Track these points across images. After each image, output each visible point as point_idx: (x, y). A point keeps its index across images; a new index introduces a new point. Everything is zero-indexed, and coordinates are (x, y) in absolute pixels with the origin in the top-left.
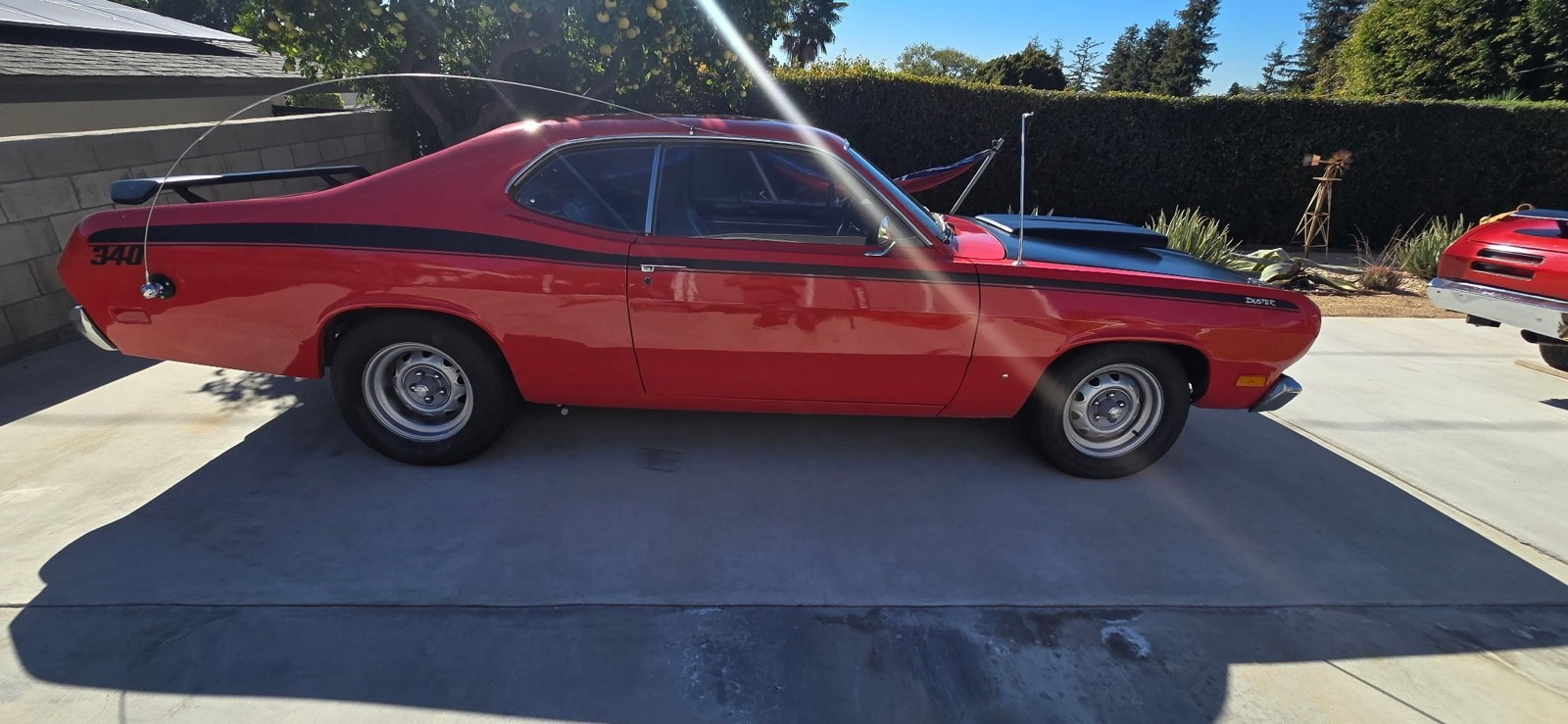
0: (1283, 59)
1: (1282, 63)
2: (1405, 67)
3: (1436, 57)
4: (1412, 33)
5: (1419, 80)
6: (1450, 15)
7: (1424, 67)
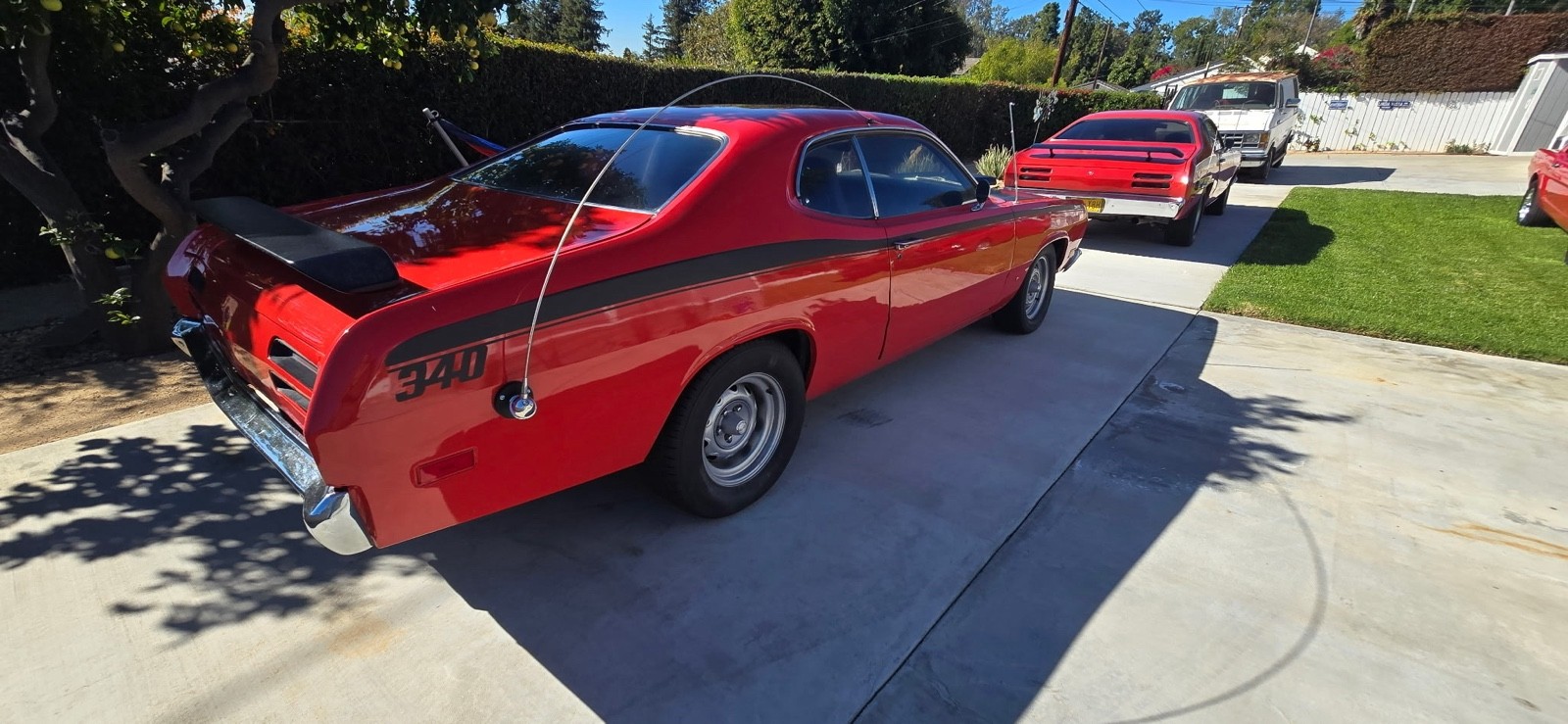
0: (655, 29)
1: (655, 32)
2: (769, 43)
3: (785, 38)
4: (768, 18)
5: (779, 54)
6: (786, 8)
7: (781, 45)
